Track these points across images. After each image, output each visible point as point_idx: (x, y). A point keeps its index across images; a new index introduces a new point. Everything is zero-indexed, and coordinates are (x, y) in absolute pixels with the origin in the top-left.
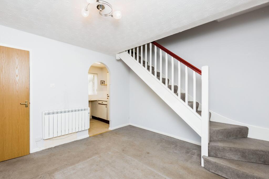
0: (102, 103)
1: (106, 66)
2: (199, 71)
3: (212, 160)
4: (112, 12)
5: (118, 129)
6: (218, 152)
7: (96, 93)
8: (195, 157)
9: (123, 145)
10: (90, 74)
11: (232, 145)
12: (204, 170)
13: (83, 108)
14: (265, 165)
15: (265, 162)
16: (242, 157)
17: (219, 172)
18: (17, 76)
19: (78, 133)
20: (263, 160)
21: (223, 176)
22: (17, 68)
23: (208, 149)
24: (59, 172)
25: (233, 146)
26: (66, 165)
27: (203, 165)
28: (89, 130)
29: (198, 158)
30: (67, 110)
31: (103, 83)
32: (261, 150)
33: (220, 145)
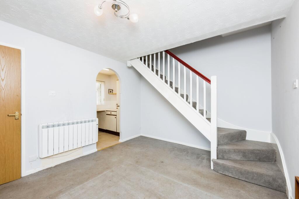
0: (111, 113)
1: (117, 73)
2: (208, 81)
3: (220, 162)
4: (129, 14)
5: (129, 140)
6: (224, 154)
7: (103, 102)
8: (205, 161)
9: (136, 157)
10: (98, 82)
11: (235, 147)
12: (214, 172)
13: (91, 119)
14: (260, 162)
15: (260, 159)
16: (243, 156)
17: (226, 172)
18: (3, 80)
19: (83, 148)
20: (258, 158)
21: (229, 175)
22: (3, 70)
23: (217, 153)
24: (64, 194)
25: (237, 148)
26: (73, 185)
27: (212, 168)
28: (98, 143)
29: (208, 162)
30: (71, 122)
31: (111, 92)
32: (257, 150)
33: (226, 147)
